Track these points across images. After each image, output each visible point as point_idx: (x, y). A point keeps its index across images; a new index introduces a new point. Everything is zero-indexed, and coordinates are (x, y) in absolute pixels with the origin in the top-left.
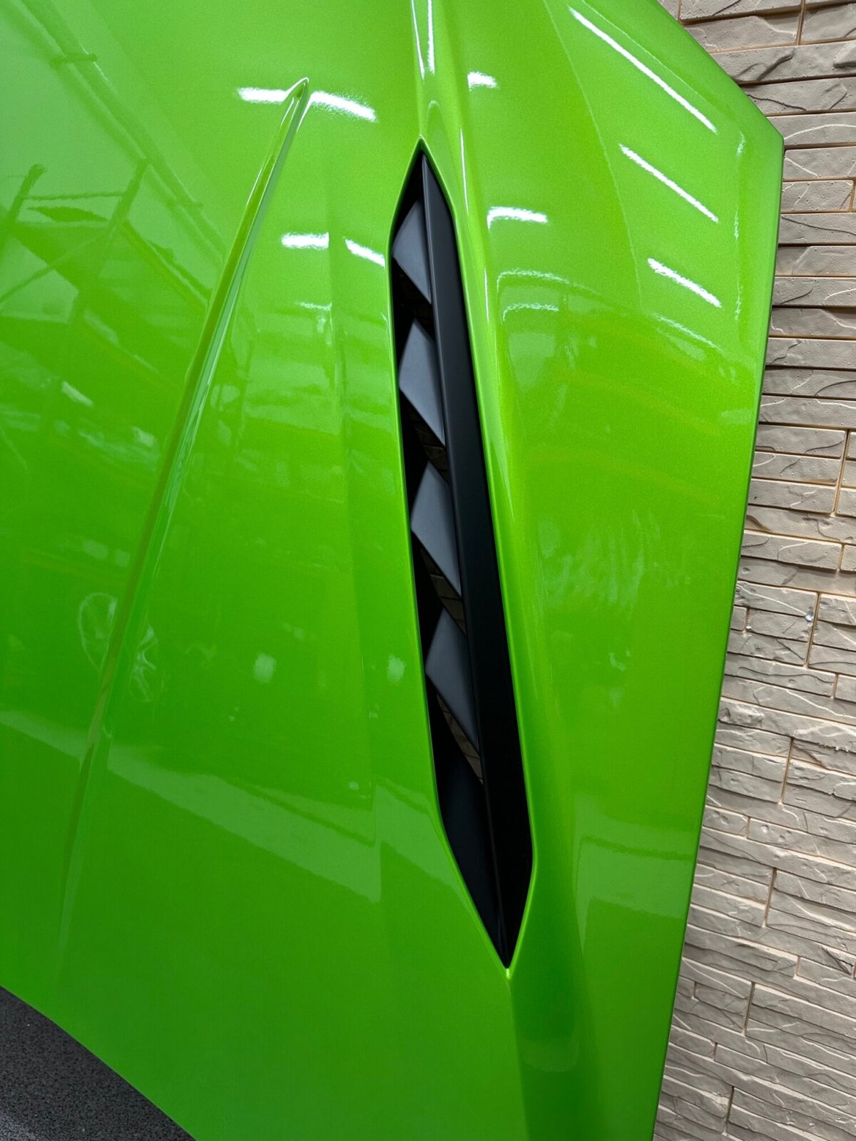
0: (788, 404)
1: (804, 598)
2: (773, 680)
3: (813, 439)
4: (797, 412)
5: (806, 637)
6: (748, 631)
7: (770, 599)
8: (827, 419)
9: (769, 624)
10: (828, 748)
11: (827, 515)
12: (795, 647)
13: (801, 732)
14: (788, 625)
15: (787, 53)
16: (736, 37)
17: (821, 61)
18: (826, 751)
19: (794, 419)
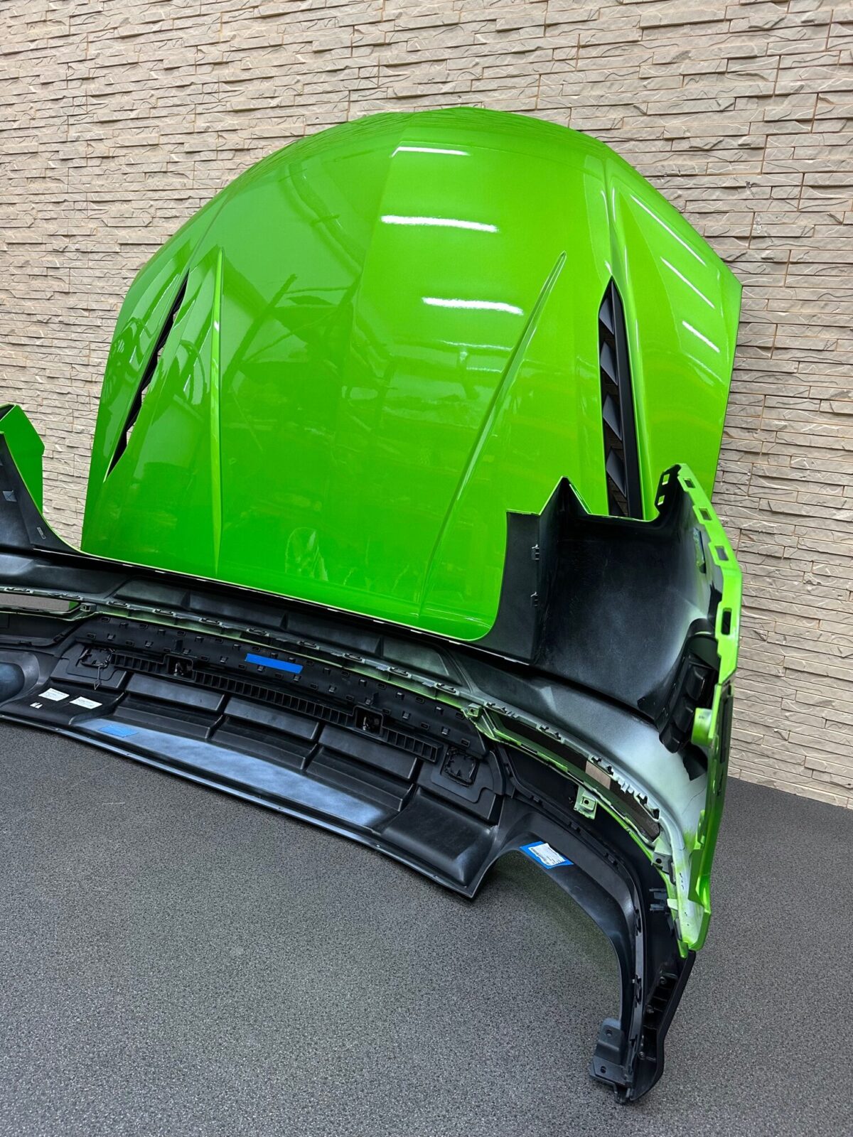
0: (742, 384)
1: (747, 466)
2: (733, 503)
3: (751, 398)
4: (746, 388)
5: (748, 483)
6: (724, 482)
7: (732, 467)
8: (758, 390)
9: (731, 478)
10: (756, 531)
11: (756, 430)
12: (742, 487)
13: (745, 526)
14: (740, 478)
15: (744, 252)
16: (726, 244)
17: (756, 256)
18: (755, 533)
19: (744, 391)
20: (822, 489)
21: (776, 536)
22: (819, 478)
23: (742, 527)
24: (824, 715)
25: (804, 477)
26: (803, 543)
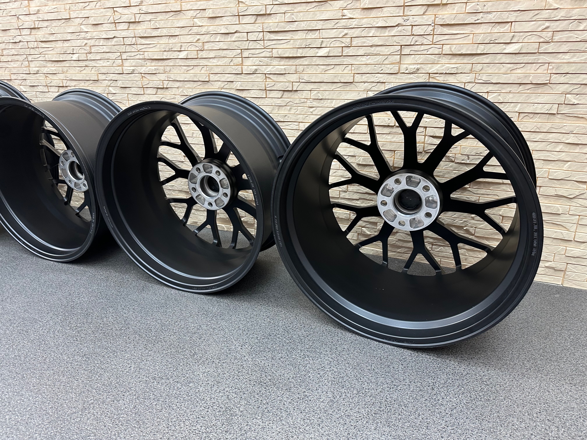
20: (494, 29)
21: (457, 75)
22: (491, 19)
23: (430, 72)
24: (501, 213)
25: (478, 19)
26: (479, 78)
